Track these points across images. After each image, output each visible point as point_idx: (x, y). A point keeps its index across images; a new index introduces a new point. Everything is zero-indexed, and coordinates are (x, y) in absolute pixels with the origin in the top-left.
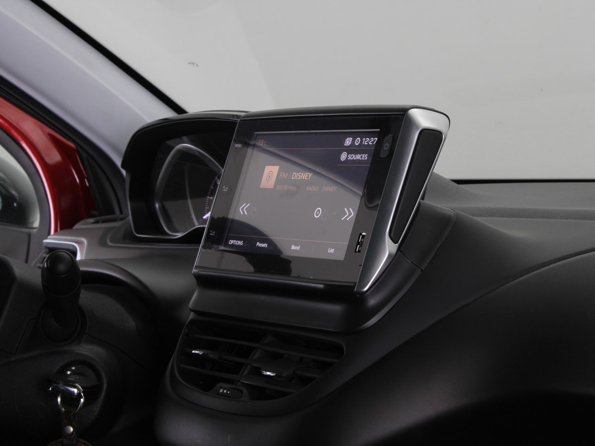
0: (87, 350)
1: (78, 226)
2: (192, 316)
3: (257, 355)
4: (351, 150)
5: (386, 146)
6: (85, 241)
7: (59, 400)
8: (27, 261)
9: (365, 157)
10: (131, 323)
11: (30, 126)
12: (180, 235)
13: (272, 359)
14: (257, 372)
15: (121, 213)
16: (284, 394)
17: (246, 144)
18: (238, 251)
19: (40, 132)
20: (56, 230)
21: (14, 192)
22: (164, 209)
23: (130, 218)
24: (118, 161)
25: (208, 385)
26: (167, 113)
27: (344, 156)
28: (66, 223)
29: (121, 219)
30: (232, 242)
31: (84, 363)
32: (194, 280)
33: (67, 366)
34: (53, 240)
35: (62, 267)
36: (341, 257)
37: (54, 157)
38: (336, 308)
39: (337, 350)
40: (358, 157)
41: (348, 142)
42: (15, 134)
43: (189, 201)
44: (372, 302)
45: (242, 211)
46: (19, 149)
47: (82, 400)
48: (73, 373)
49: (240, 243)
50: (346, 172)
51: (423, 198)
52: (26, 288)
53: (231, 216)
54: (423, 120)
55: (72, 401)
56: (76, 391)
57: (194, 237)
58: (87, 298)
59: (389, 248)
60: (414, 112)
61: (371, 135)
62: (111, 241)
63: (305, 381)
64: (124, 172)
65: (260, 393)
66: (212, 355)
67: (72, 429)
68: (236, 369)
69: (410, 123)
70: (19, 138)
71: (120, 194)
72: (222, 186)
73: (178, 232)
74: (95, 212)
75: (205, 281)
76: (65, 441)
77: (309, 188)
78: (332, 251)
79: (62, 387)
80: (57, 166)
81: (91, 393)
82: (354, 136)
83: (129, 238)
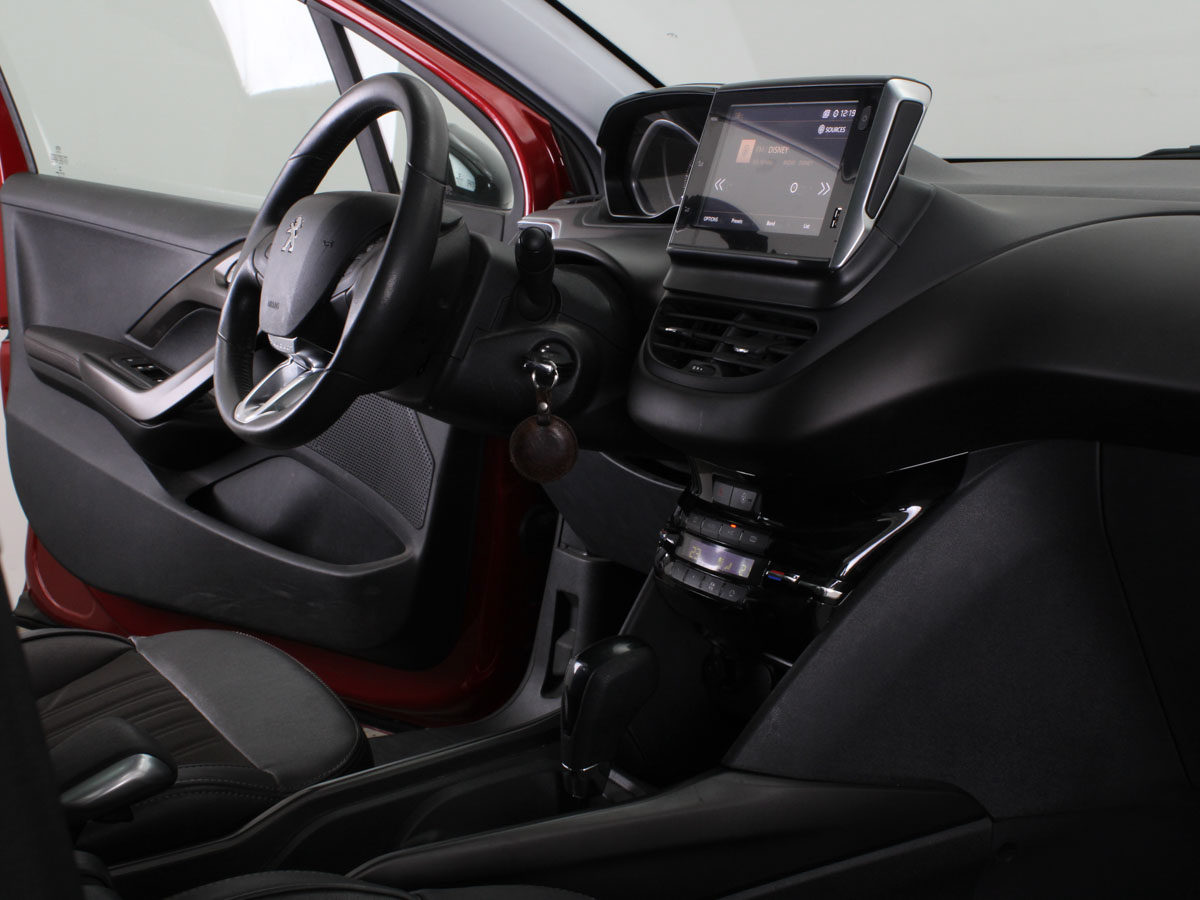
0: (561, 329)
1: (552, 207)
2: (666, 294)
3: (730, 333)
4: (829, 123)
5: (865, 118)
6: (559, 221)
7: (534, 376)
8: (502, 240)
9: (843, 130)
10: (604, 302)
11: (503, 102)
12: (654, 216)
13: (745, 336)
14: (730, 349)
15: (597, 193)
16: (756, 371)
17: (722, 119)
18: (712, 227)
19: (514, 109)
20: (530, 211)
21: (487, 173)
22: (640, 188)
23: (606, 197)
24: (594, 138)
25: (681, 362)
26: (644, 87)
27: (821, 129)
28: (541, 203)
29: (597, 200)
30: (706, 218)
31: (557, 341)
32: (668, 259)
33: (542, 344)
34: (528, 220)
35: (535, 243)
36: (816, 232)
37: (529, 135)
38: (811, 285)
39: (810, 327)
40: (836, 130)
41: (826, 114)
42: (489, 111)
43: (667, 178)
44: (847, 278)
45: (718, 188)
46: (493, 127)
47: (556, 377)
48: (548, 351)
49: (715, 219)
50: (823, 145)
51: (902, 172)
52: (500, 266)
53: (705, 195)
54: (903, 91)
55: (545, 377)
56: (549, 368)
57: (668, 218)
58: (561, 277)
59: (865, 223)
60: (894, 84)
61: (849, 107)
62: (586, 222)
63: (778, 357)
64: (599, 149)
65: (732, 370)
66: (685, 333)
67: (546, 406)
68: (710, 346)
69: (890, 94)
70: (493, 116)
71: (595, 173)
72: (697, 162)
73: (654, 212)
74: (570, 193)
75: (678, 259)
76: (540, 418)
77: (785, 163)
78: (808, 227)
79: (536, 364)
80: (531, 144)
81: (565, 370)
82: (832, 108)
83: (605, 218)
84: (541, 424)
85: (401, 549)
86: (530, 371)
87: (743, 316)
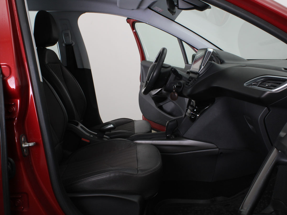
59: (202, 67)
67: (174, 91)
84: (173, 93)
85: (182, 115)
86: (173, 86)
87: (193, 79)
